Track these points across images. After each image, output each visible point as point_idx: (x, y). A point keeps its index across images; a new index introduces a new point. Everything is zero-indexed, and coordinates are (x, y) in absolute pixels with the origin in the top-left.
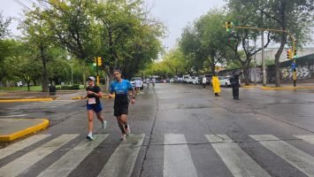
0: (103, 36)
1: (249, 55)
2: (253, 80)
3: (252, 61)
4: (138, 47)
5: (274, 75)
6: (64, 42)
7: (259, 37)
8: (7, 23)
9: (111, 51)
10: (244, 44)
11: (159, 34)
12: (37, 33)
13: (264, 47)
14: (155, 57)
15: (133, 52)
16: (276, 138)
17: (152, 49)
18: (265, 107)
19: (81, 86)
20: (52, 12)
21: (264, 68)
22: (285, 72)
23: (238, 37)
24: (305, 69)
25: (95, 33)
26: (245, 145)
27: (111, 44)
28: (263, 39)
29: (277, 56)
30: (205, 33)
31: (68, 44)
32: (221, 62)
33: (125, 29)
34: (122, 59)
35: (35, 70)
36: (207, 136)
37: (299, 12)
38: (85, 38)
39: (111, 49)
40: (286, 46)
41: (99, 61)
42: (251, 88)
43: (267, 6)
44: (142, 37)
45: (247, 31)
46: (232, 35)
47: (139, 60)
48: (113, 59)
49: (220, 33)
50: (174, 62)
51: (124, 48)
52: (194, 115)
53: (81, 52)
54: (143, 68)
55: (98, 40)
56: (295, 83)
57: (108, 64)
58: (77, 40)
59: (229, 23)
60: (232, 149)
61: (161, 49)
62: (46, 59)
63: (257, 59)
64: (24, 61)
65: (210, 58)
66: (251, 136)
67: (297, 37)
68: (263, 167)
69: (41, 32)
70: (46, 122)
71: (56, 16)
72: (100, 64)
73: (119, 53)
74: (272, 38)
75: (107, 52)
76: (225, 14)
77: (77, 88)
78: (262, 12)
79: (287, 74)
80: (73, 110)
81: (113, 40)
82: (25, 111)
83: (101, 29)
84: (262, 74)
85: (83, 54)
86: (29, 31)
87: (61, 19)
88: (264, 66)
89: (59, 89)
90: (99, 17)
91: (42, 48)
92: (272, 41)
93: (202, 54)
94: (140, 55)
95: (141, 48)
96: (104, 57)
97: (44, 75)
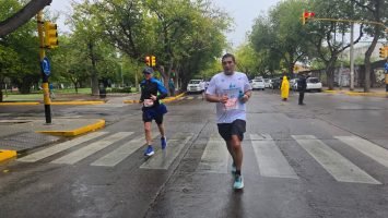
0: (157, 31)
1: (334, 53)
2: (340, 83)
3: (339, 59)
4: (198, 44)
6: (114, 39)
9: (168, 49)
10: (328, 39)
11: (223, 27)
12: (86, 28)
13: (354, 41)
14: (219, 55)
15: (192, 50)
17: (214, 45)
19: (133, 89)
20: (102, 5)
22: (381, 74)
25: (149, 28)
26: (282, 142)
27: (166, 41)
28: (352, 32)
29: (368, 54)
30: (281, 25)
31: (119, 42)
33: (183, 24)
34: (178, 57)
35: (84, 70)
38: (137, 34)
39: (166, 47)
40: (382, 40)
41: (153, 61)
42: (335, 93)
44: (201, 33)
45: (333, 23)
47: (199, 59)
48: (168, 58)
50: (244, 61)
51: (181, 45)
53: (134, 50)
54: (205, 68)
55: (152, 36)
57: (163, 64)
58: (129, 36)
59: (306, 14)
60: (268, 145)
62: (95, 58)
63: (345, 57)
64: (72, 60)
65: (287, 55)
66: (293, 136)
69: (90, 28)
70: (102, 122)
71: (106, 10)
72: (154, 64)
73: (175, 50)
74: (366, 30)
75: (162, 51)
77: (128, 91)
79: (383, 76)
80: (127, 112)
81: (168, 36)
82: (80, 114)
83: (155, 24)
85: (135, 52)
86: (77, 27)
87: (111, 12)
88: (352, 67)
89: (109, 92)
90: (153, 10)
91: (91, 46)
92: (365, 35)
93: (278, 51)
94: (200, 52)
95: (201, 45)
96: (158, 56)
97: (93, 76)
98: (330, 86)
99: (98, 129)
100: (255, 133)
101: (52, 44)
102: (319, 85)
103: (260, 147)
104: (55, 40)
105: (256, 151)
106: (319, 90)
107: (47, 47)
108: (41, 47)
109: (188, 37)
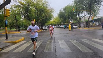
0: (35, 13)
1: (80, 19)
2: (81, 26)
3: (81, 20)
5: (88, 24)
7: (83, 13)
9: (38, 17)
10: (78, 15)
11: (52, 12)
12: (15, 12)
13: (84, 16)
14: (51, 19)
16: (87, 40)
17: (50, 17)
18: (85, 33)
22: (91, 24)
23: (77, 13)
24: (97, 23)
27: (38, 15)
30: (66, 12)
31: (24, 15)
32: (71, 21)
33: (42, 11)
34: (41, 20)
35: (13, 24)
37: (95, 5)
38: (29, 14)
40: (91, 15)
41: (34, 20)
42: (81, 29)
43: (86, 4)
45: (79, 11)
46: (75, 12)
48: (38, 20)
49: (71, 12)
50: (56, 21)
52: (65, 36)
53: (29, 18)
54: (47, 23)
56: (94, 27)
58: (27, 14)
59: (74, 9)
63: (83, 20)
65: (68, 20)
67: (95, 13)
71: (21, 7)
73: (40, 18)
75: (37, 18)
76: (73, 6)
78: (84, 5)
83: (34, 11)
84: (84, 24)
87: (22, 8)
88: (85, 22)
89: (21, 29)
90: (34, 7)
91: (15, 17)
92: (87, 14)
93: (65, 18)
94: (46, 19)
95: (46, 16)
96: (36, 19)
98: (80, 27)
99: (23, 40)
100: (70, 39)
101: (9, 15)
102: (77, 27)
103: (75, 43)
105: (75, 44)
106: (77, 28)
107: (7, 16)
108: (5, 16)
109: (43, 14)
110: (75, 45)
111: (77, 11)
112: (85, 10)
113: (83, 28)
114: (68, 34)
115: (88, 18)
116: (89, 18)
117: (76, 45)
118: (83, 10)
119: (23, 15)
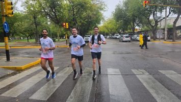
0: (69, 10)
1: (157, 22)
2: (158, 37)
3: (159, 26)
5: (172, 34)
7: (164, 11)
8: (16, 3)
9: (74, 20)
10: (154, 15)
12: (32, 9)
13: (166, 17)
14: (99, 23)
15: (86, 20)
16: (175, 73)
17: (97, 18)
18: (167, 54)
19: (57, 40)
21: (166, 30)
22: (179, 33)
23: (150, 11)
25: (65, 9)
26: (157, 76)
27: (74, 15)
28: (166, 12)
29: (175, 23)
30: (130, 8)
32: (139, 26)
33: (82, 6)
34: (80, 24)
35: (32, 30)
36: (133, 70)
38: (59, 12)
39: (74, 18)
41: (67, 25)
42: (157, 42)
44: (91, 11)
45: (156, 7)
46: (147, 9)
47: (89, 25)
48: (75, 24)
49: (139, 8)
50: (110, 26)
51: (81, 18)
53: (57, 20)
54: (91, 30)
55: (66, 14)
58: (55, 13)
59: (145, 2)
60: (149, 79)
61: (103, 18)
62: (37, 24)
63: (162, 25)
64: (25, 25)
65: (132, 24)
66: (160, 71)
68: (169, 89)
69: (34, 9)
72: (67, 27)
73: (78, 21)
74: (172, 11)
81: (75, 13)
82: (28, 53)
83: (68, 6)
84: (164, 33)
85: (57, 21)
86: (27, 8)
91: (35, 18)
92: (172, 13)
93: (127, 21)
94: (90, 22)
95: (90, 17)
96: (69, 23)
97: (36, 33)
98: (155, 38)
100: (134, 68)
101: (10, 14)
104: (11, 12)
106: (149, 41)
107: (6, 16)
108: (3, 16)
109: (85, 14)
110: (144, 88)
111: (151, 7)
112: (168, 5)
113: (162, 41)
114: (130, 53)
115: (174, 20)
116: (176, 20)
117: (148, 88)
118: (164, 4)
119: (48, 14)
